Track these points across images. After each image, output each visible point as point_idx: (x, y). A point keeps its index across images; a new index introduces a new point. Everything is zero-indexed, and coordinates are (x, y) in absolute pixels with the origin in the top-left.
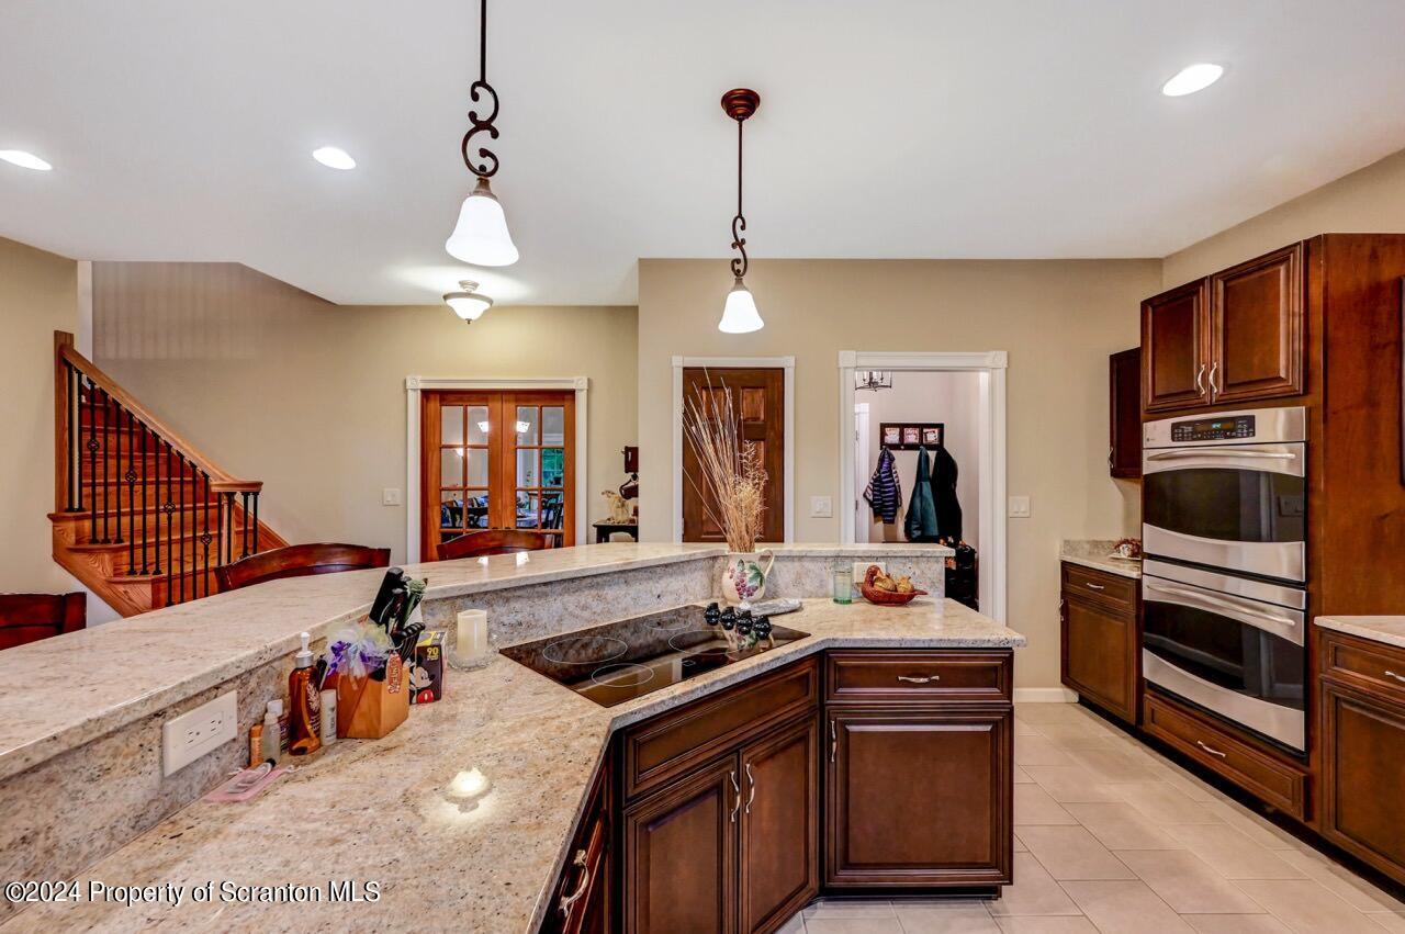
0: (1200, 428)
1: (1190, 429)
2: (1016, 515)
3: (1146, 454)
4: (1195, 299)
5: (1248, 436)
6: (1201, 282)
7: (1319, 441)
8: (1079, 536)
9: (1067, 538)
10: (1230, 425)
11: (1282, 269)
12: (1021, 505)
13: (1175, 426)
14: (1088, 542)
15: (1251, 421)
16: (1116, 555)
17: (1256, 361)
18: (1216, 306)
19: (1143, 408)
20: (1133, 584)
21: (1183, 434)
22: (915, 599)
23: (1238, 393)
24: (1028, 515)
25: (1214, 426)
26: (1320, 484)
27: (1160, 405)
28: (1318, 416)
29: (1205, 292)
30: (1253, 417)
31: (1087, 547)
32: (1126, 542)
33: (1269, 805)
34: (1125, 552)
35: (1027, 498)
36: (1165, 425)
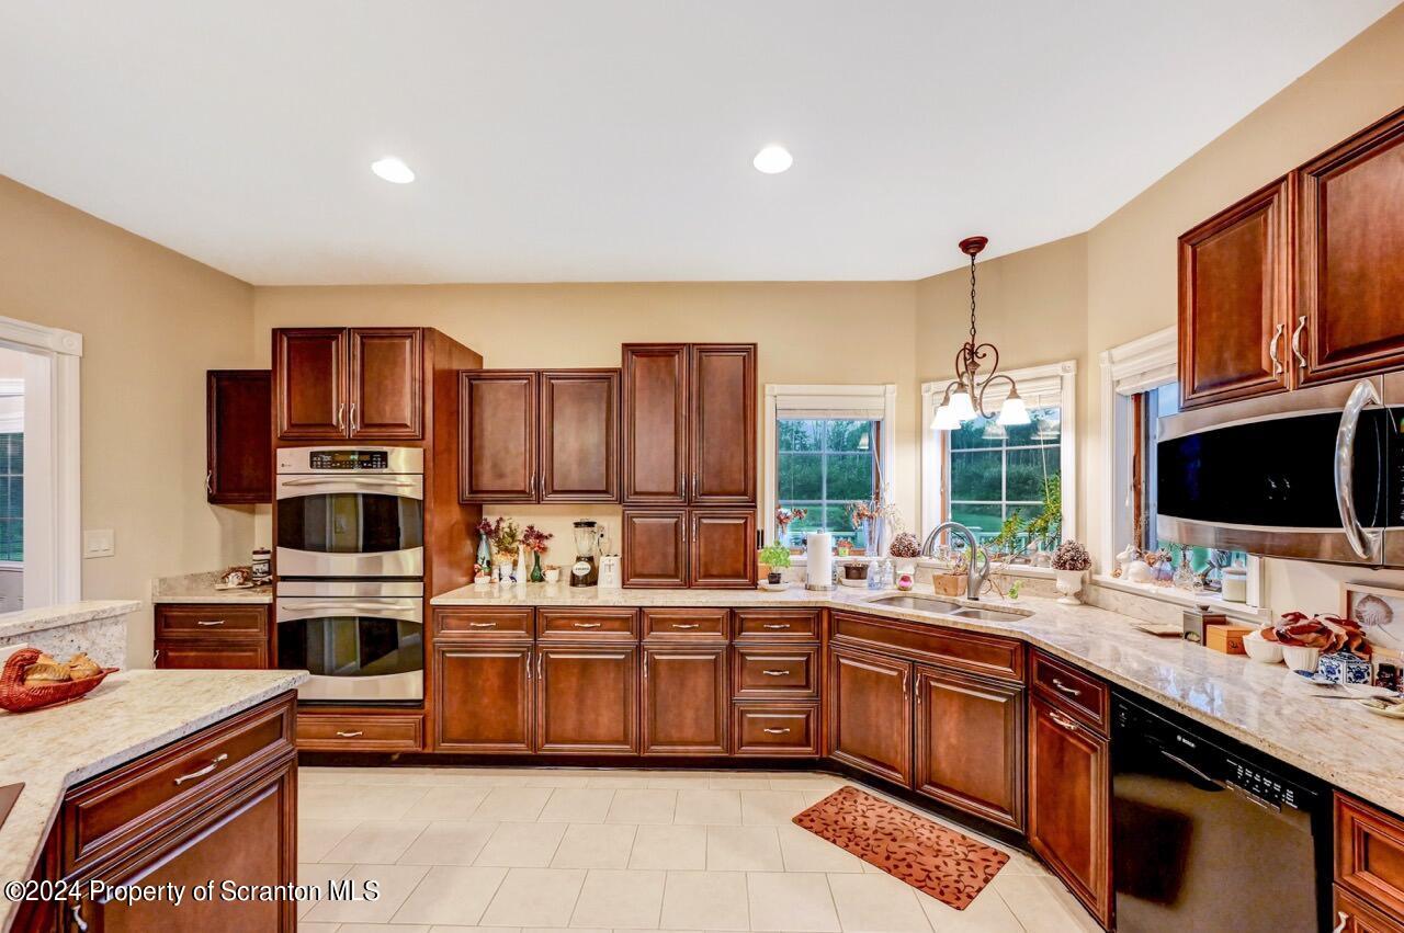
0: (340, 458)
1: (329, 458)
2: (95, 554)
3: (280, 480)
4: (334, 343)
5: (381, 467)
6: (340, 330)
7: (430, 473)
8: (175, 571)
9: (163, 576)
10: (367, 458)
11: (408, 342)
12: (102, 542)
13: (313, 455)
14: (186, 577)
15: (384, 456)
16: (222, 586)
17: (388, 409)
18: (354, 355)
19: (275, 434)
20: (264, 611)
21: (322, 461)
22: (104, 681)
23: (374, 432)
24: (111, 553)
25: (352, 457)
26: (430, 504)
27: (296, 433)
28: (430, 456)
29: (343, 340)
30: (386, 453)
31: (185, 582)
32: (234, 570)
33: (394, 753)
34: (234, 580)
35: (111, 531)
36: (303, 453)
